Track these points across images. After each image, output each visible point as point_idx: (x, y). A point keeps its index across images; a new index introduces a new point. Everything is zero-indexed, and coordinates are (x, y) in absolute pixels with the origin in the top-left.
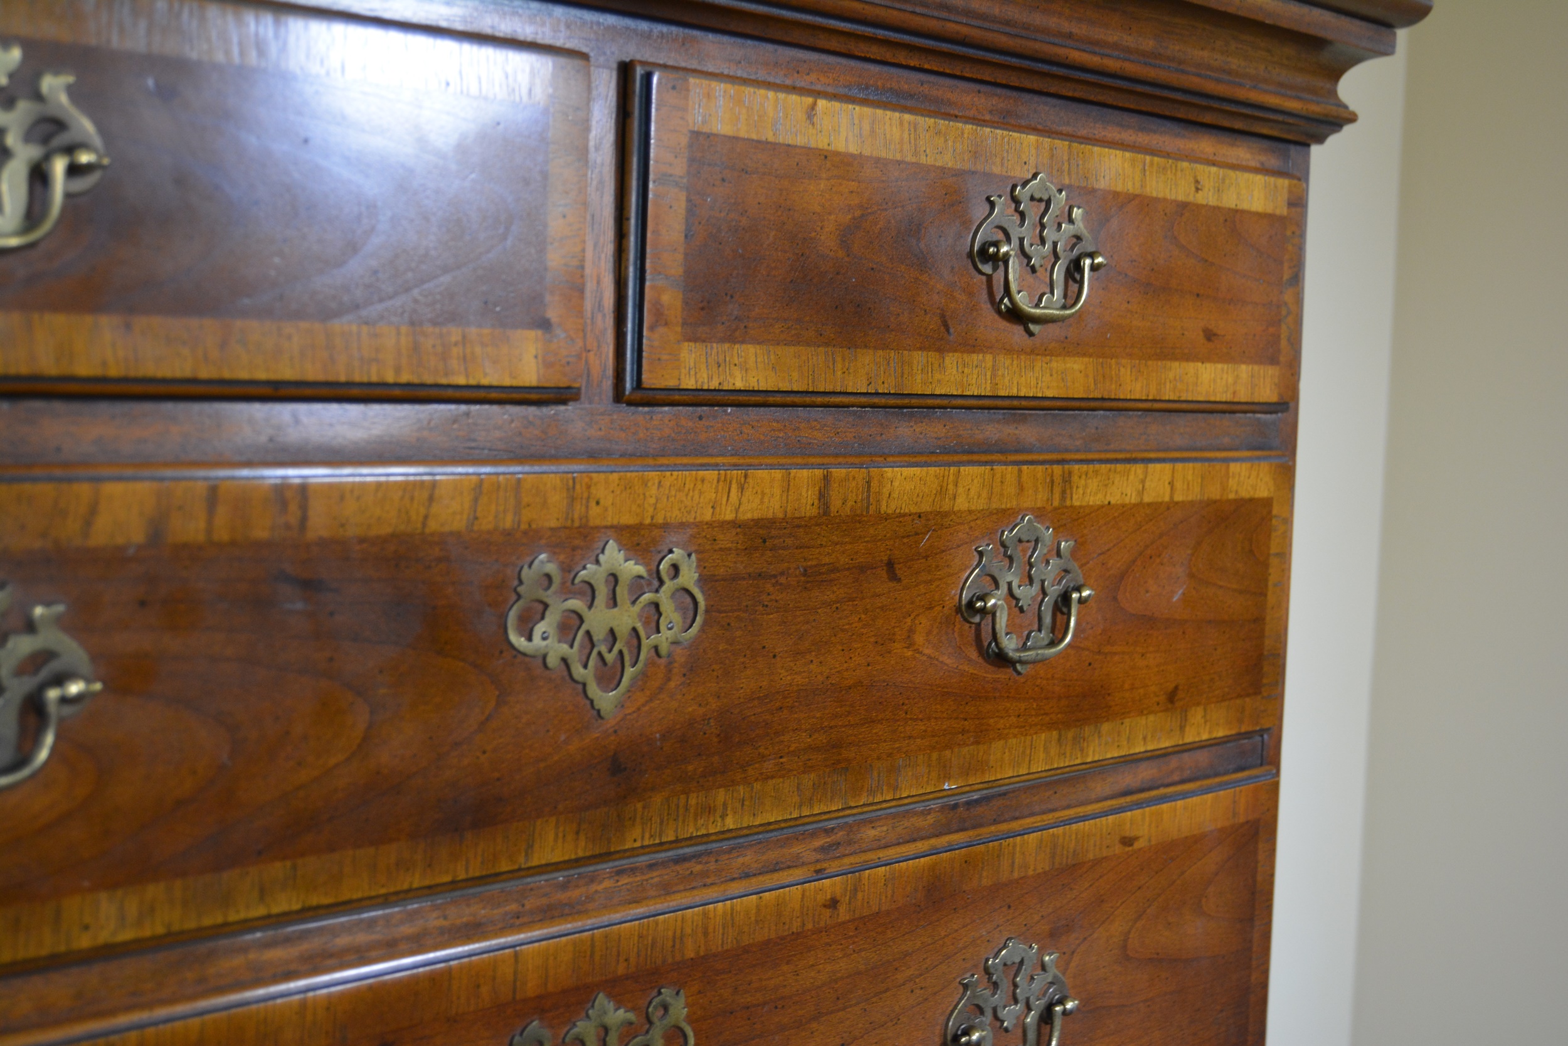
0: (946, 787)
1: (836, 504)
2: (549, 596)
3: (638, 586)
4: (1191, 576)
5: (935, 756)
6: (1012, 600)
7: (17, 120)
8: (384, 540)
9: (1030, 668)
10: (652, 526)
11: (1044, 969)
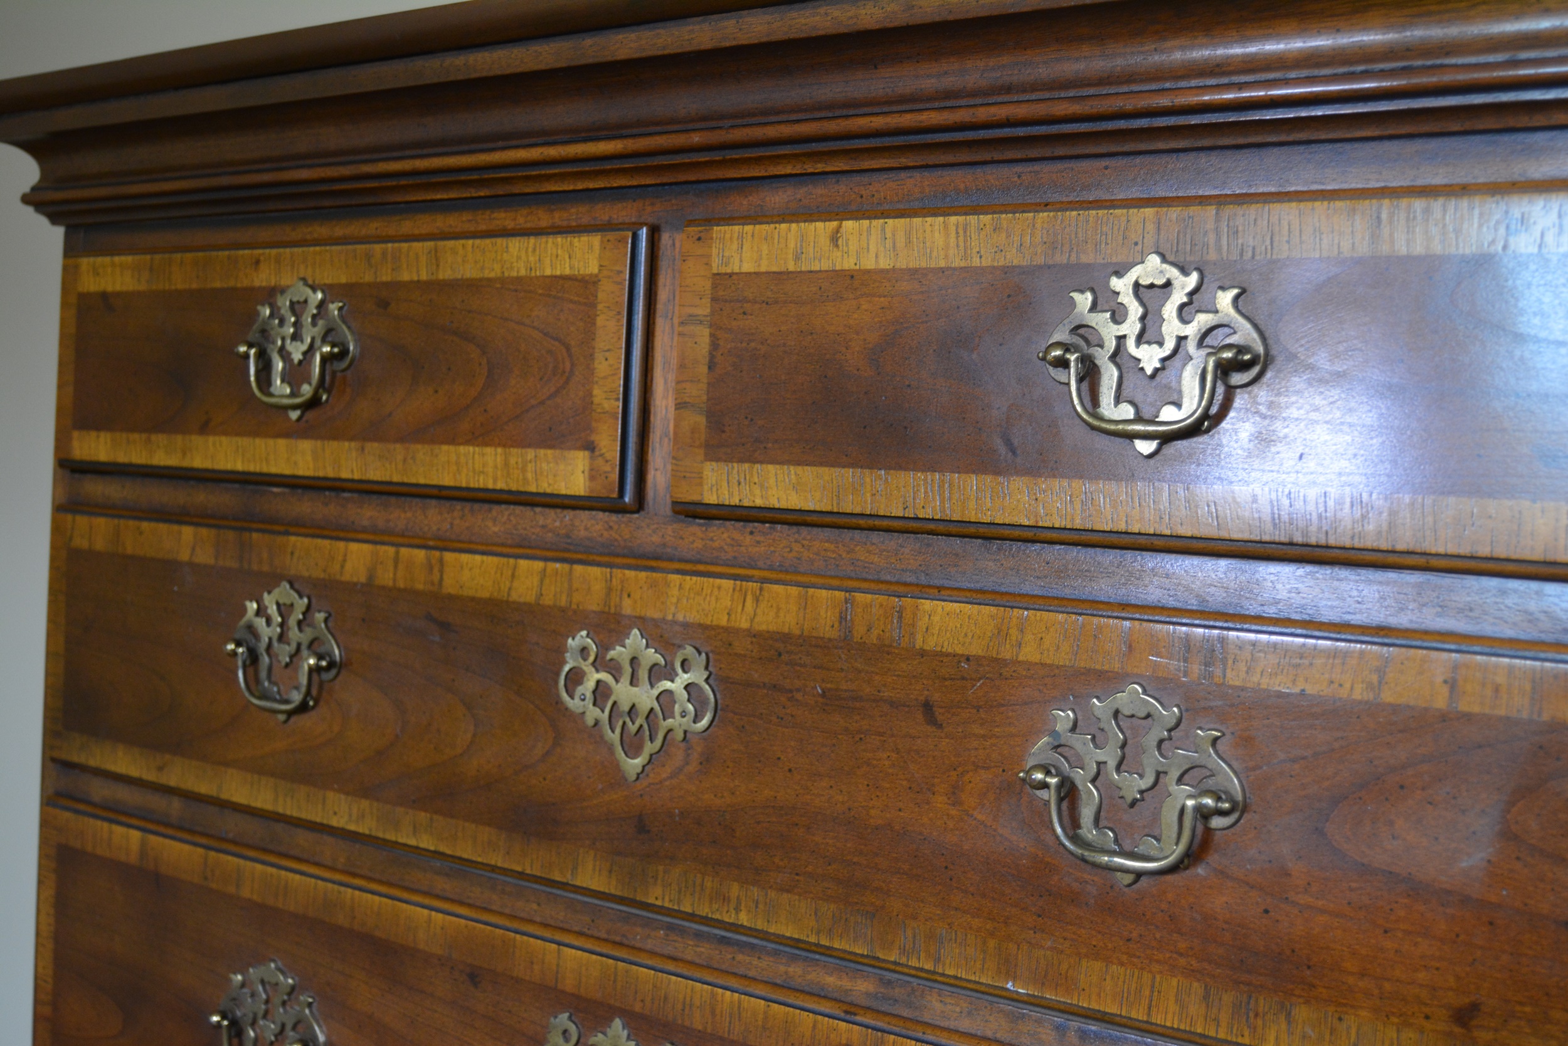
0: (1009, 985)
1: (859, 631)
2: (587, 667)
3: (655, 672)
4: (1508, 835)
5: (992, 943)
6: (1107, 781)
7: (320, 331)
8: (485, 602)
9: (1144, 881)
10: (674, 622)
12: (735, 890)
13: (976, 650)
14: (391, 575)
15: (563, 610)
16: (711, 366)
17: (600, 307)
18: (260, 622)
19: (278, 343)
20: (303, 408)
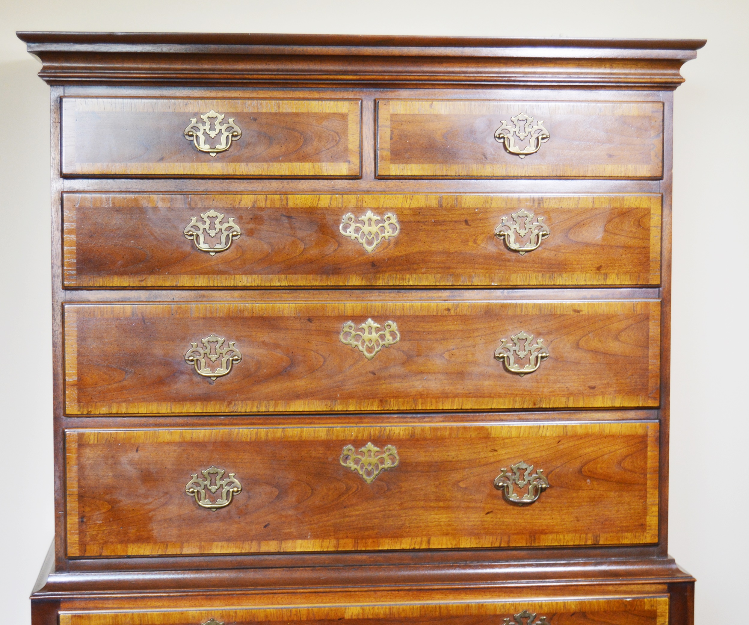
0: (493, 284)
1: (444, 205)
2: (351, 223)
3: (377, 222)
4: (606, 231)
5: (487, 275)
6: (516, 232)
7: (224, 127)
8: (307, 208)
9: (526, 254)
10: (382, 208)
11: (537, 343)
12: (408, 276)
13: (479, 206)
14: (264, 204)
15: (340, 208)
16: (391, 139)
17: (349, 122)
18: (200, 224)
19: (202, 131)
20: (217, 153)
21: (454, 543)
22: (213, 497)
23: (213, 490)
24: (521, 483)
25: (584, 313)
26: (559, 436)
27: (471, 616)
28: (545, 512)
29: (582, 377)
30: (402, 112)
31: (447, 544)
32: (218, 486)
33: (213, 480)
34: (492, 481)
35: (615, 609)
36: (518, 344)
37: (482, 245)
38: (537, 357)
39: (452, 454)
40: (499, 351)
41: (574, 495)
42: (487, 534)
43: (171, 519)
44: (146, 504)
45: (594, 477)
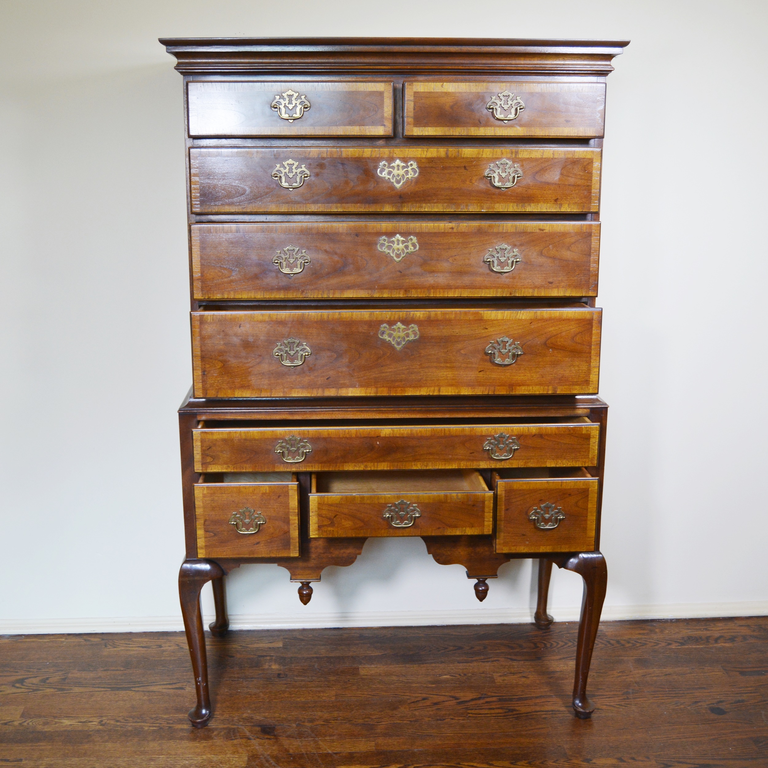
0: (483, 211)
1: (450, 156)
2: (385, 168)
3: (403, 167)
4: (562, 174)
5: (479, 204)
6: (500, 175)
7: (298, 102)
8: (355, 158)
9: (506, 190)
10: (407, 158)
11: (513, 252)
12: (424, 205)
13: (474, 156)
14: (326, 155)
15: (378, 158)
16: (414, 109)
17: (385, 98)
18: (282, 169)
19: (283, 105)
20: (294, 120)
21: (457, 391)
22: (292, 360)
23: (292, 354)
24: (503, 351)
25: (546, 231)
26: (531, 319)
27: (465, 436)
28: (520, 371)
29: (544, 275)
30: (422, 91)
31: (451, 392)
32: (295, 351)
33: (292, 347)
34: (484, 349)
35: (562, 432)
36: (500, 252)
37: (476, 184)
38: (513, 262)
39: (457, 331)
40: (486, 256)
41: (540, 360)
42: (480, 385)
43: (263, 373)
44: (247, 363)
45: (555, 347)
